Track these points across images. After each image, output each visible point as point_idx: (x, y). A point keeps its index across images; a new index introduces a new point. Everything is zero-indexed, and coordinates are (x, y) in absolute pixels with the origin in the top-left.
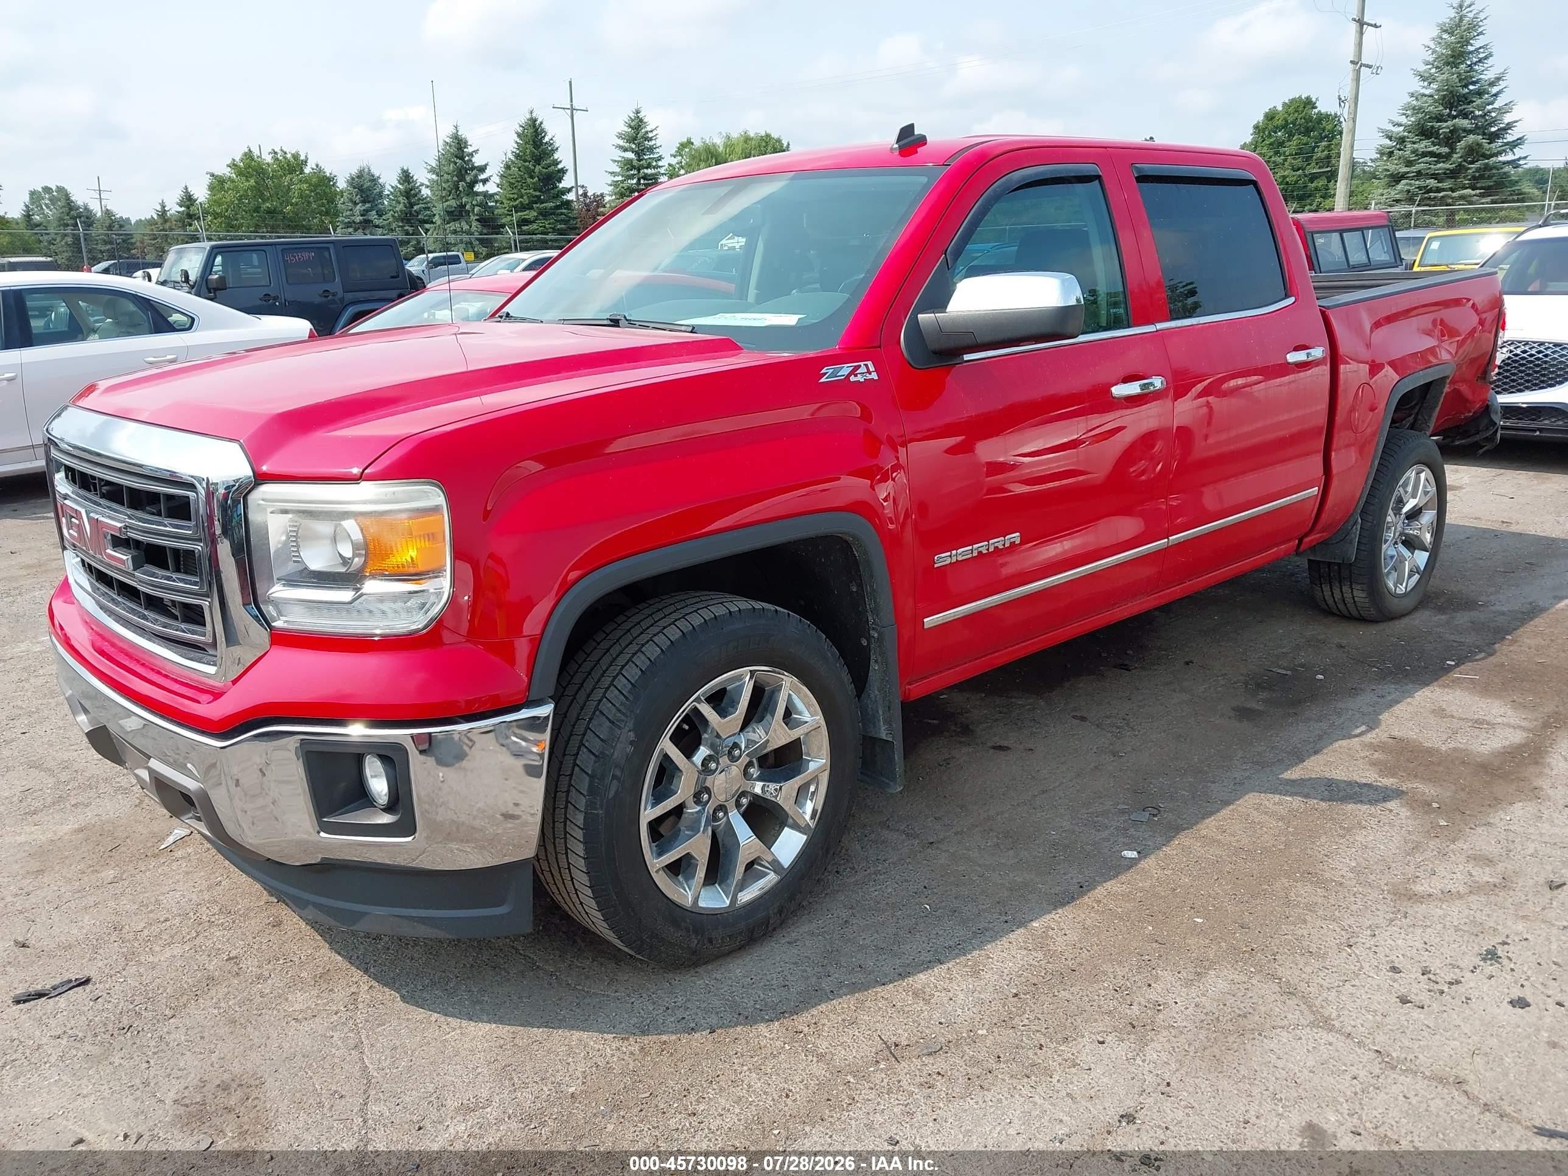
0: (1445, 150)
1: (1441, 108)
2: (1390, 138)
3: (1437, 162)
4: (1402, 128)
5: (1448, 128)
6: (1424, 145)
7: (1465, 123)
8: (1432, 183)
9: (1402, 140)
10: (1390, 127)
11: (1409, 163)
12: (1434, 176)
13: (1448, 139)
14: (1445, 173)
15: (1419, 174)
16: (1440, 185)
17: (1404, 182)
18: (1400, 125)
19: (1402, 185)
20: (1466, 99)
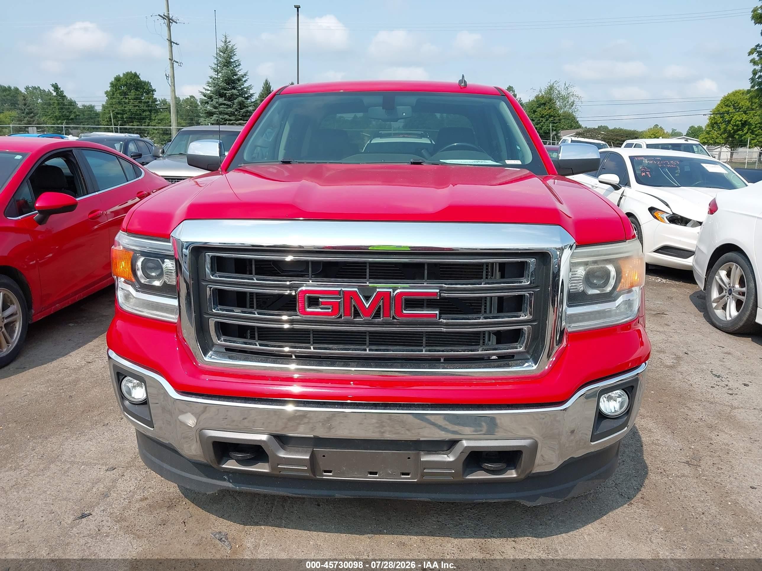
0: (229, 103)
1: (225, 85)
2: (205, 96)
3: (227, 108)
4: (209, 92)
5: (230, 93)
6: (221, 100)
7: (235, 91)
8: (227, 117)
9: (210, 98)
10: (204, 91)
11: (215, 108)
12: (227, 114)
13: (230, 98)
14: (231, 113)
15: (221, 113)
16: (230, 118)
17: (215, 116)
18: (208, 90)
19: (215, 117)
20: (234, 82)
